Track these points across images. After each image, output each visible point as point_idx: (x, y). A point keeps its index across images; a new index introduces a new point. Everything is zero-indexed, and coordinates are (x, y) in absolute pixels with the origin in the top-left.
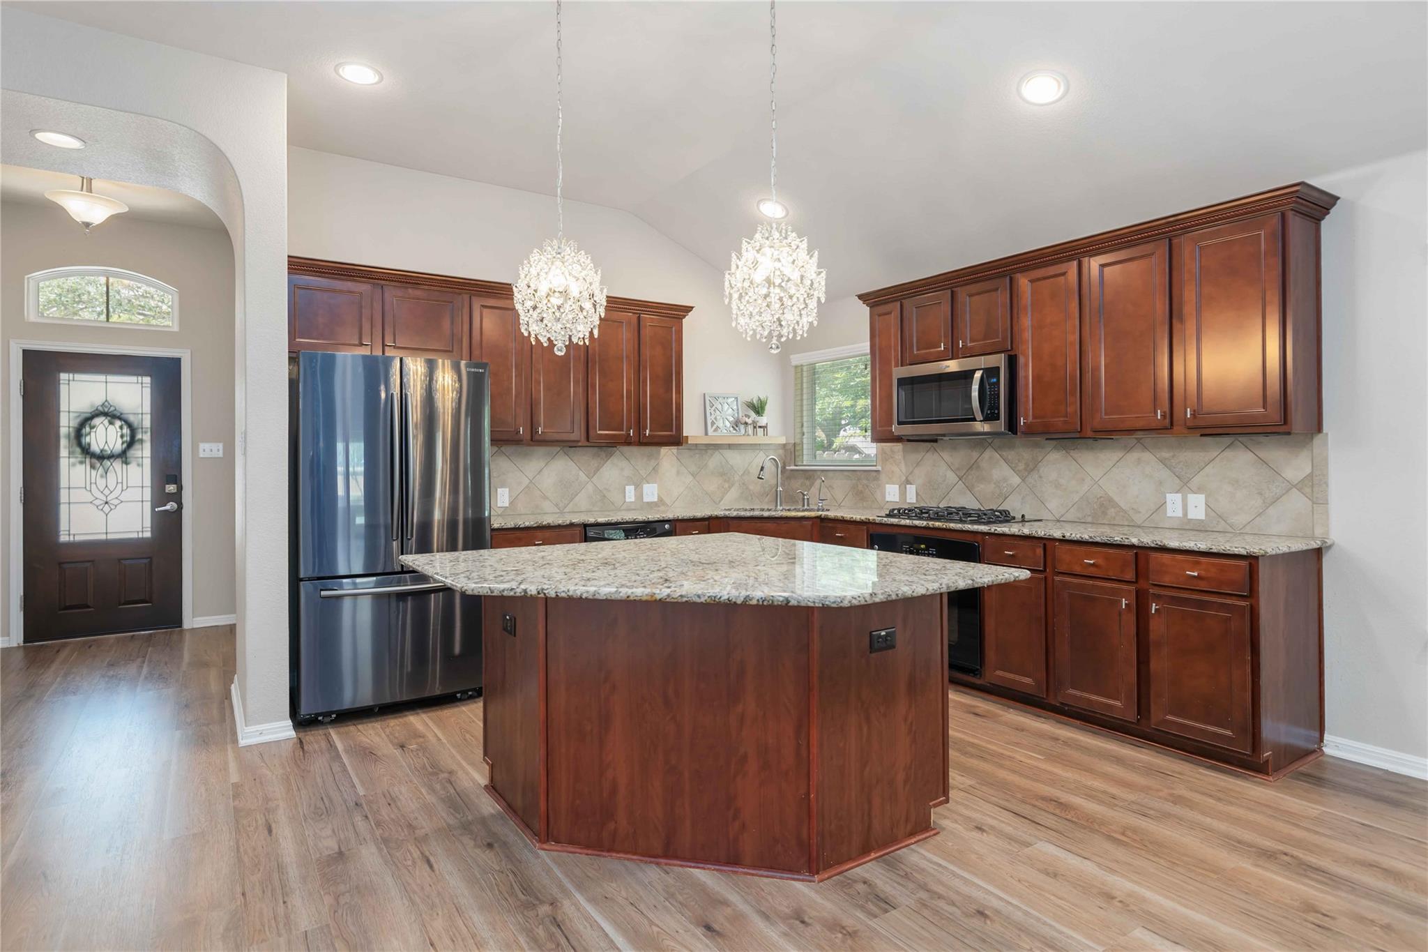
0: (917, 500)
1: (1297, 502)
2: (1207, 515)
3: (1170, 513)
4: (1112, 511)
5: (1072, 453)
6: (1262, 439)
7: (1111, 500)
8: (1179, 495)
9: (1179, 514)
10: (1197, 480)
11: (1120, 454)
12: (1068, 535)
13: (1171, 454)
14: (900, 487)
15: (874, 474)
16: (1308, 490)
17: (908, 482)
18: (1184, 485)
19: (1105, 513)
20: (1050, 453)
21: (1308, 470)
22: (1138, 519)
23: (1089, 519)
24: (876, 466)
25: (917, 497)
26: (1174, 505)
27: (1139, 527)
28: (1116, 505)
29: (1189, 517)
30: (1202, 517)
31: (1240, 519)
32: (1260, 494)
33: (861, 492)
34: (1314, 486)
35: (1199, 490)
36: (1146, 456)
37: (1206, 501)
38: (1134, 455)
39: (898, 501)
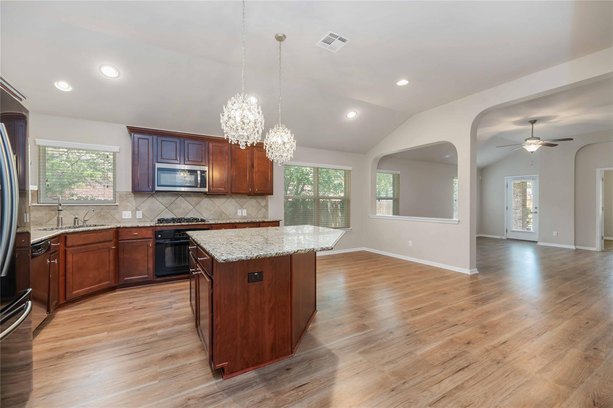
0: (142, 217)
1: (263, 210)
2: (247, 214)
3: (238, 215)
4: (223, 216)
5: (212, 199)
6: (258, 196)
7: (223, 212)
8: (241, 210)
9: (241, 215)
10: (245, 206)
11: (226, 199)
12: (241, 221)
13: (239, 199)
14: (132, 212)
15: (114, 207)
16: (265, 208)
17: (137, 209)
18: (242, 207)
19: (221, 216)
20: (204, 199)
21: (265, 204)
22: (231, 217)
23: (217, 218)
24: (115, 203)
25: (143, 215)
26: (239, 212)
27: (231, 219)
28: (224, 213)
29: (243, 215)
30: (246, 215)
31: (253, 215)
32: (257, 209)
33: (104, 216)
34: (266, 207)
35: (245, 209)
36: (233, 200)
37: (247, 211)
38: (229, 200)
39: (131, 218)
